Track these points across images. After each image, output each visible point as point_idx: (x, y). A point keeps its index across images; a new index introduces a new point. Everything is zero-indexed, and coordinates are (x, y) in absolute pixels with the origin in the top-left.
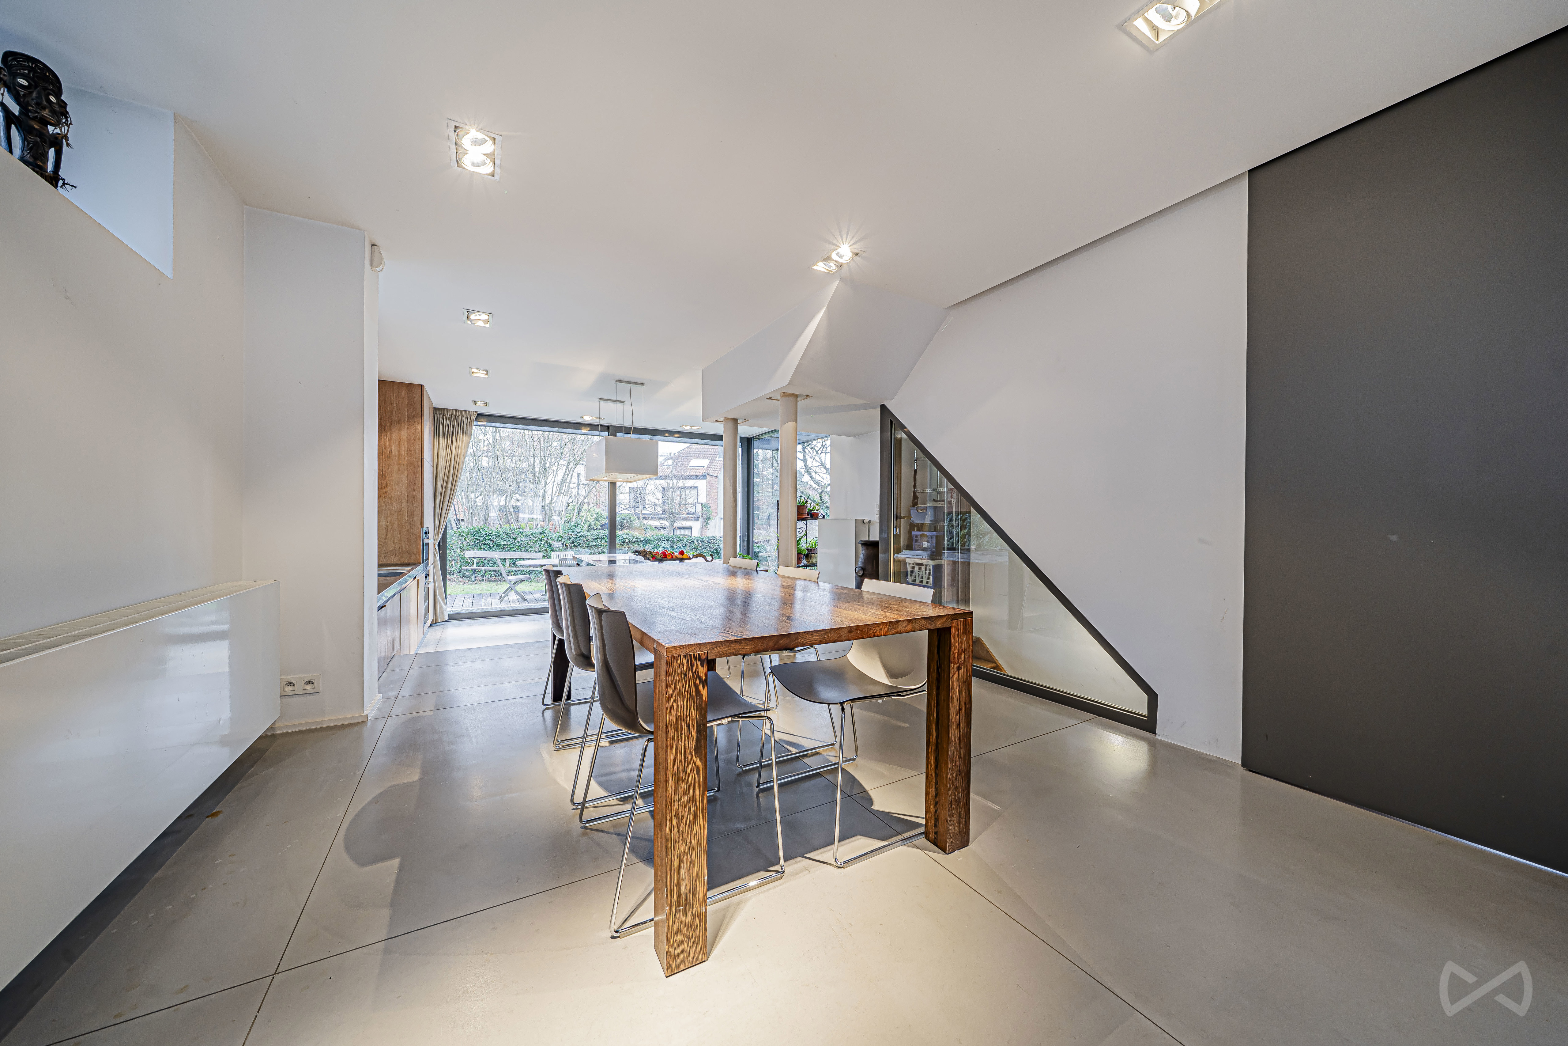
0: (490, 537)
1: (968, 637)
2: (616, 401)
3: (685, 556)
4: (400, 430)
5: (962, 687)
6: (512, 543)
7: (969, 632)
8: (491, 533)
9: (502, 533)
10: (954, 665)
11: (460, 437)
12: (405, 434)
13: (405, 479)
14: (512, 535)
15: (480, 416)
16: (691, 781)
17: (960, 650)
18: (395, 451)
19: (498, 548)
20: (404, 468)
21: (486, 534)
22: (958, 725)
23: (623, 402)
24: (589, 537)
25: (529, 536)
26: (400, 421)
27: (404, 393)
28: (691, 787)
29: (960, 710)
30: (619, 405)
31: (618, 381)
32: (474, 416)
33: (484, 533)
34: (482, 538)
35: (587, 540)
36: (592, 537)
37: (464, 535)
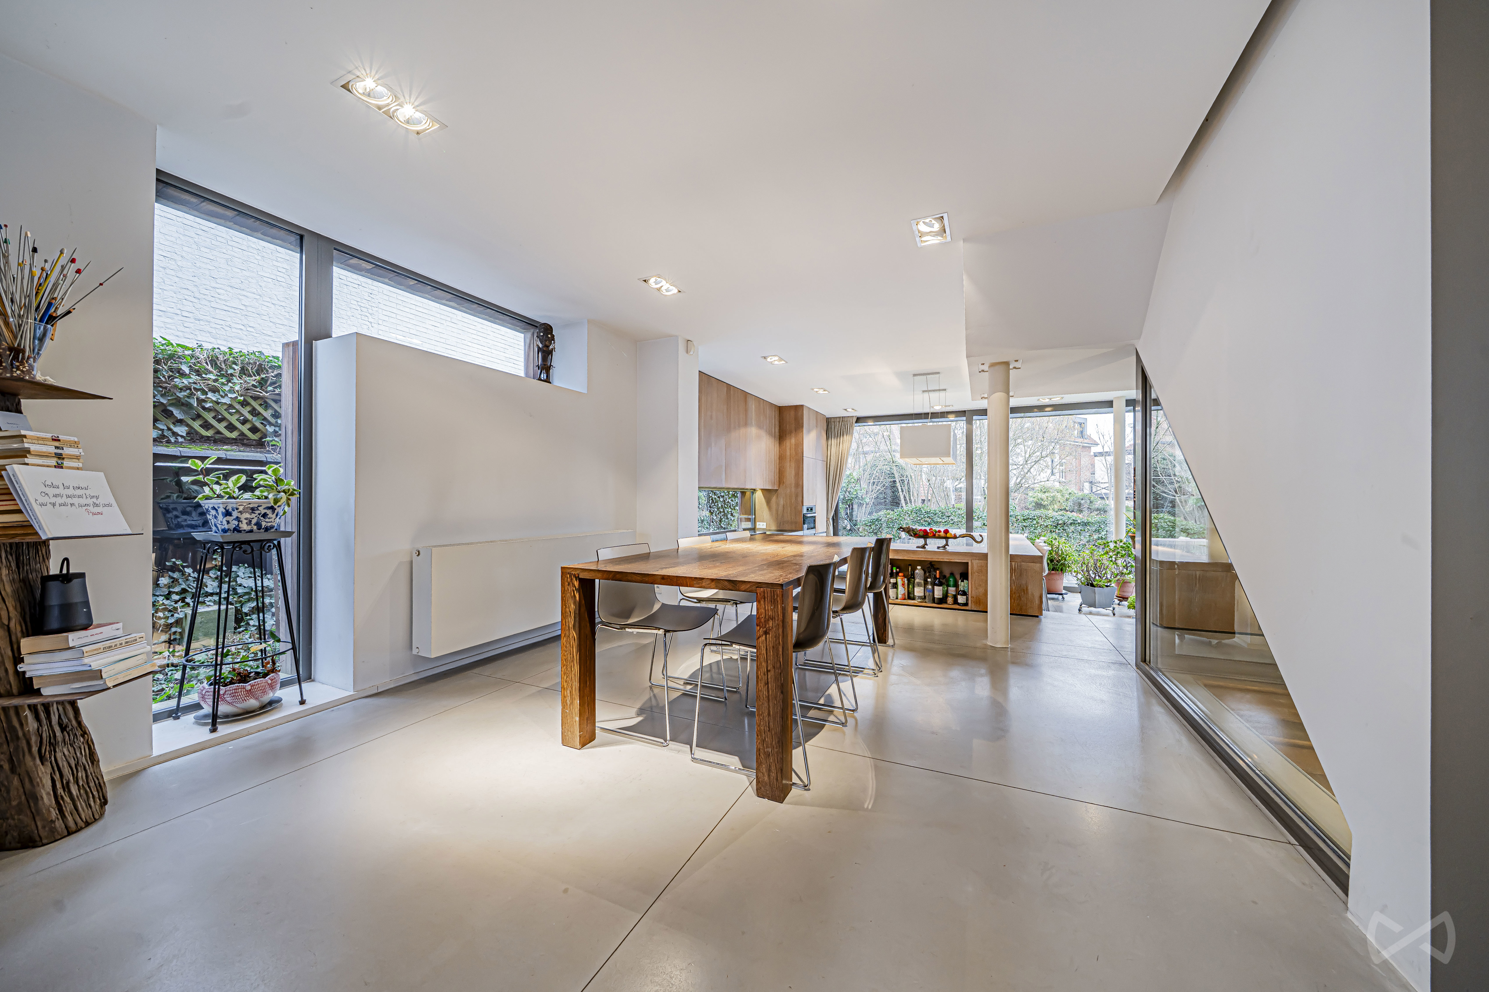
0: (929, 515)
1: (776, 606)
2: (939, 390)
3: (948, 535)
4: (791, 438)
5: (770, 650)
6: (946, 521)
7: (778, 602)
8: (930, 512)
9: (938, 512)
10: (760, 628)
11: (845, 436)
12: (793, 441)
13: (793, 472)
14: (946, 514)
15: (859, 420)
16: (571, 643)
17: (767, 617)
18: (788, 453)
19: (935, 524)
20: (793, 465)
21: (925, 512)
22: (766, 684)
23: (945, 390)
24: (1019, 517)
25: (961, 515)
26: (791, 432)
27: (792, 413)
28: (572, 646)
29: (768, 671)
30: (942, 394)
31: (915, 375)
32: (855, 420)
33: (924, 512)
34: (922, 516)
35: (1016, 521)
36: (1022, 518)
37: (909, 513)
